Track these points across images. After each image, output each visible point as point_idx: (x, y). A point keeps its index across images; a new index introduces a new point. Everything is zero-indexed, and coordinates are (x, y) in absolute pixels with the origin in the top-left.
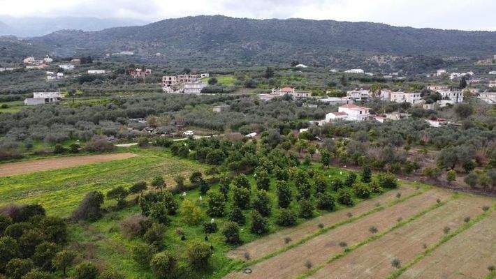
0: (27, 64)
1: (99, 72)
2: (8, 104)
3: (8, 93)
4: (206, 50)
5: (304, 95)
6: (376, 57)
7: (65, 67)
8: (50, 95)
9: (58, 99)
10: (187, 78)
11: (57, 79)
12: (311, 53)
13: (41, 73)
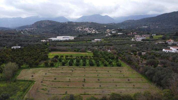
2: (88, 42)
7: (113, 32)
8: (98, 40)
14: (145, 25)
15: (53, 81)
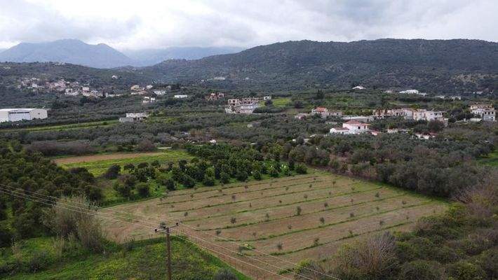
0: (133, 91)
1: (182, 96)
2: (108, 122)
3: (111, 114)
4: (291, 73)
5: (335, 114)
6: (462, 76)
7: (158, 93)
8: (137, 115)
9: (144, 118)
10: (250, 100)
11: (150, 103)
12: (393, 73)
13: (140, 98)
14: (218, 75)
15: (228, 227)
